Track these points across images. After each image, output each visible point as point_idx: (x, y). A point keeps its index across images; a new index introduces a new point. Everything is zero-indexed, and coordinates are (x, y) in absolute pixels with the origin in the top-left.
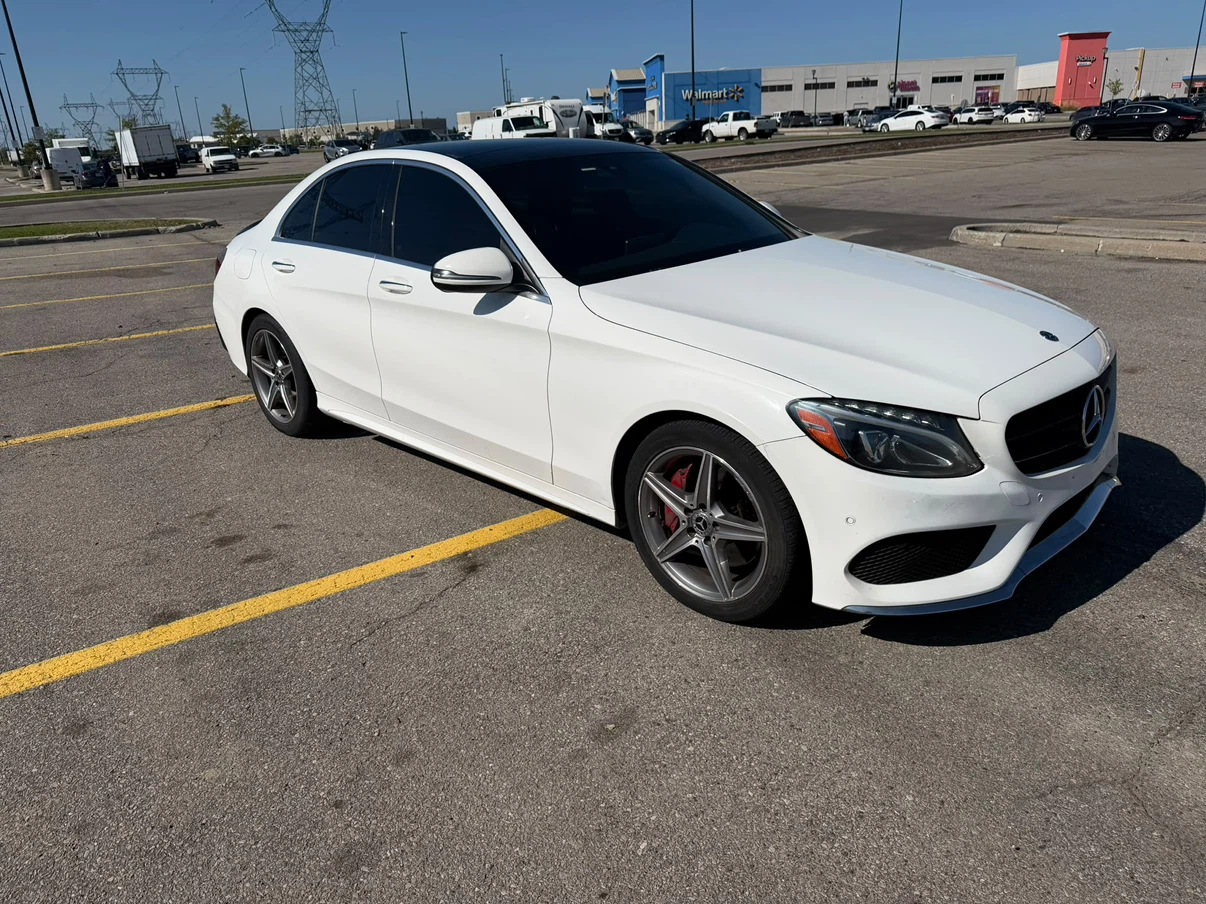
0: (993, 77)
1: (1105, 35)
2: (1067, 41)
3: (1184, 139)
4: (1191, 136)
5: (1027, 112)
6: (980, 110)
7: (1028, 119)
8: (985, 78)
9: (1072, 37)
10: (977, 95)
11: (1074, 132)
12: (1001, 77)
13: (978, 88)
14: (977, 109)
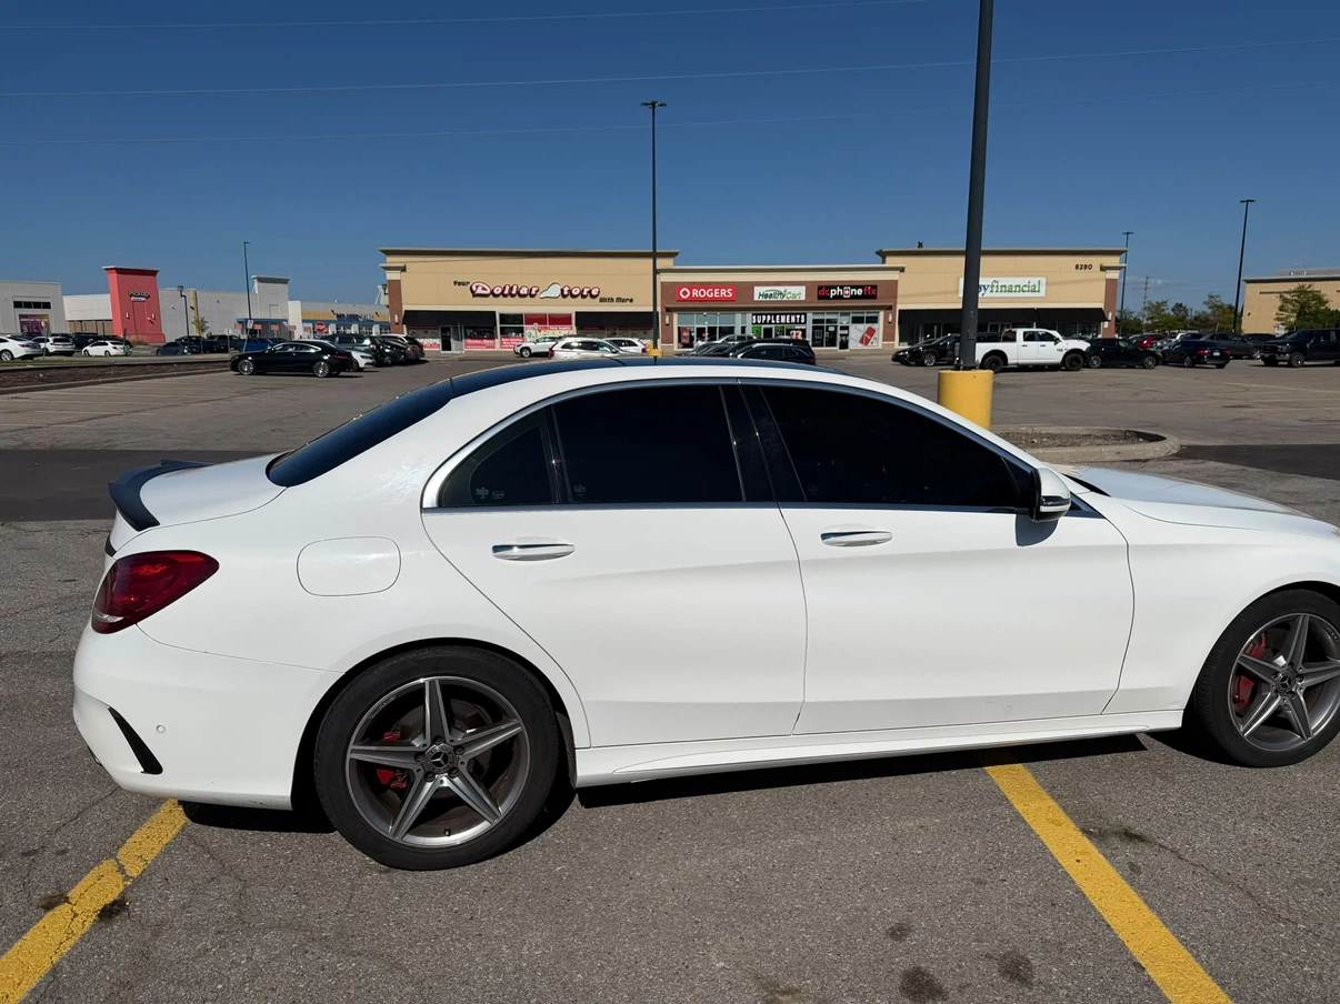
0: (37, 305)
1: (154, 273)
2: (115, 275)
3: (337, 376)
4: (342, 374)
5: (110, 346)
6: (55, 341)
7: (113, 352)
8: (28, 305)
9: (120, 271)
10: (22, 324)
11: (235, 366)
12: (47, 305)
13: (21, 316)
14: (51, 339)
